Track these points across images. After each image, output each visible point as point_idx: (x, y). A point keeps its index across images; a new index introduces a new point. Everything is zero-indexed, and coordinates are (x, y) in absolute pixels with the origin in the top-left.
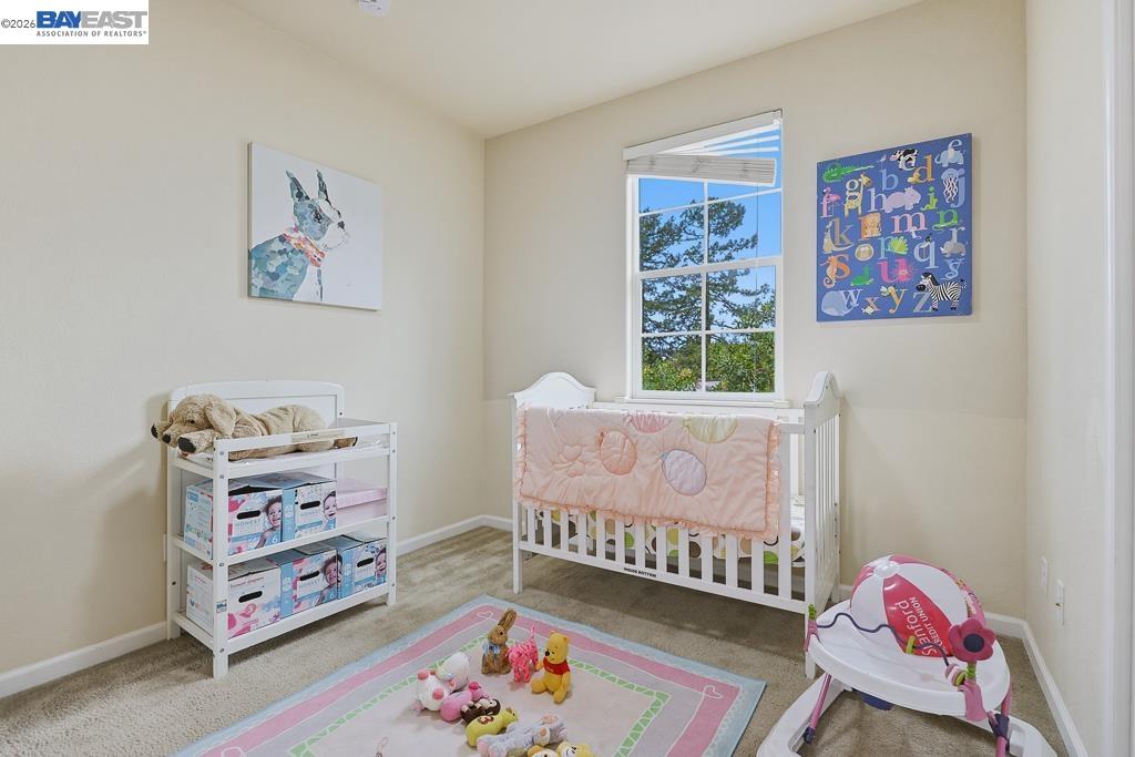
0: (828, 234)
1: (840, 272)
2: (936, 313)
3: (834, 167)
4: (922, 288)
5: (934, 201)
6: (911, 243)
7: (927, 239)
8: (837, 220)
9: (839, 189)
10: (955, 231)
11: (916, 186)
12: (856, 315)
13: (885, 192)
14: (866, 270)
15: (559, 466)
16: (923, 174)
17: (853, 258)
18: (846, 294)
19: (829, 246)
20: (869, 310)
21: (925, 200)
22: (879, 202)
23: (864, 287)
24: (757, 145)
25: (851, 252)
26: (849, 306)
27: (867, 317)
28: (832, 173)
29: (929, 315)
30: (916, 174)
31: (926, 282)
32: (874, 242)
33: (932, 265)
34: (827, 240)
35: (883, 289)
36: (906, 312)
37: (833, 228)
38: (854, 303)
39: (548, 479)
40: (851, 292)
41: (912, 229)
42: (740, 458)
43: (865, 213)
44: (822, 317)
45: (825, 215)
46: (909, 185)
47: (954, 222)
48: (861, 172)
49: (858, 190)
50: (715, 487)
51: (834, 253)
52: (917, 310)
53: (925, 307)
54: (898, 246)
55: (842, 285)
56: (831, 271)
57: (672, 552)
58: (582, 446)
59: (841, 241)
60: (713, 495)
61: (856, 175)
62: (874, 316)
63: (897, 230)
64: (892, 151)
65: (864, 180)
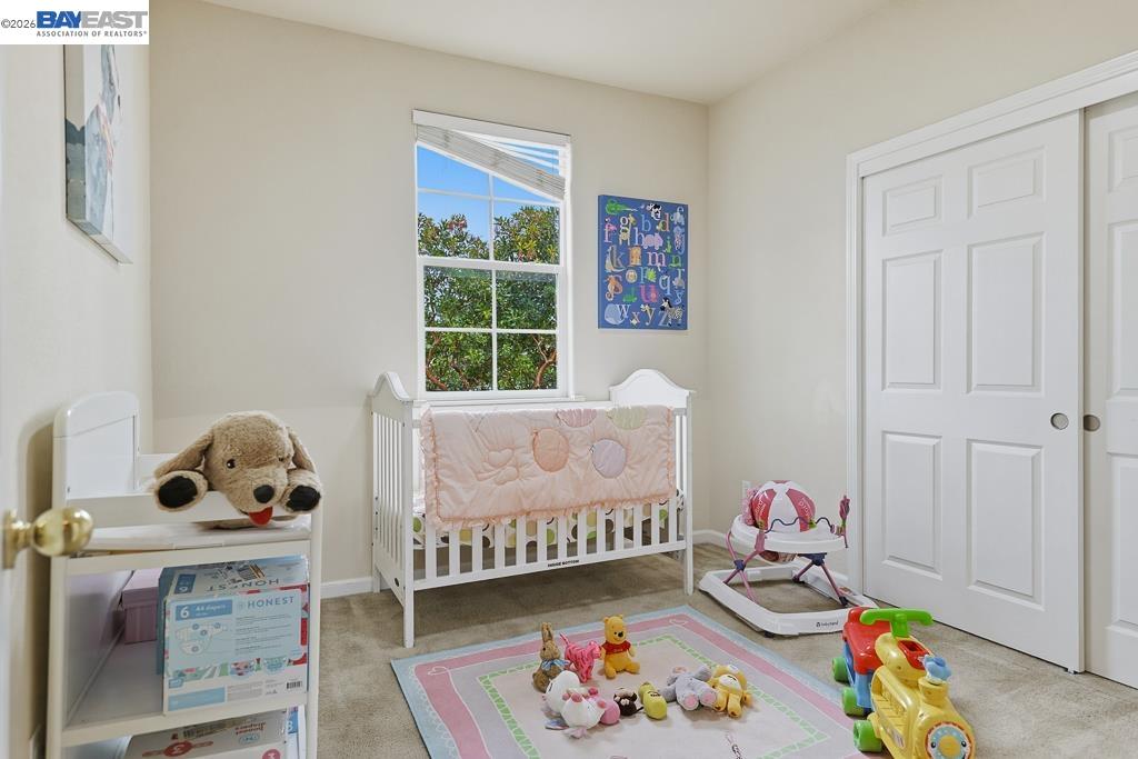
0: (609, 257)
1: (616, 289)
2: (671, 327)
3: (613, 202)
4: (663, 309)
5: (670, 247)
6: (658, 275)
7: (666, 273)
8: (614, 246)
9: (615, 221)
10: (679, 270)
11: (661, 234)
12: (626, 325)
13: (644, 233)
14: (633, 289)
15: (486, 475)
16: (664, 227)
17: (624, 278)
18: (621, 307)
19: (609, 267)
20: (634, 322)
21: (665, 246)
22: (640, 241)
23: (631, 303)
24: (537, 157)
25: (623, 274)
26: (622, 318)
27: (632, 327)
28: (611, 208)
29: (667, 328)
30: (661, 224)
31: (665, 304)
32: (636, 268)
33: (669, 293)
34: (608, 261)
35: (642, 306)
36: (654, 326)
37: (612, 252)
38: (625, 316)
39: (474, 492)
40: (623, 306)
41: (659, 265)
42: (653, 439)
43: (632, 246)
44: (603, 324)
45: (607, 240)
46: (657, 231)
47: (679, 264)
48: (629, 212)
49: (627, 226)
50: (635, 466)
51: (613, 273)
52: (660, 324)
53: (665, 323)
54: (651, 275)
55: (618, 300)
56: (611, 288)
57: (590, 535)
58: (513, 449)
59: (617, 264)
60: (634, 473)
61: (626, 214)
62: (637, 327)
63: (650, 264)
64: (648, 203)
65: (632, 219)
